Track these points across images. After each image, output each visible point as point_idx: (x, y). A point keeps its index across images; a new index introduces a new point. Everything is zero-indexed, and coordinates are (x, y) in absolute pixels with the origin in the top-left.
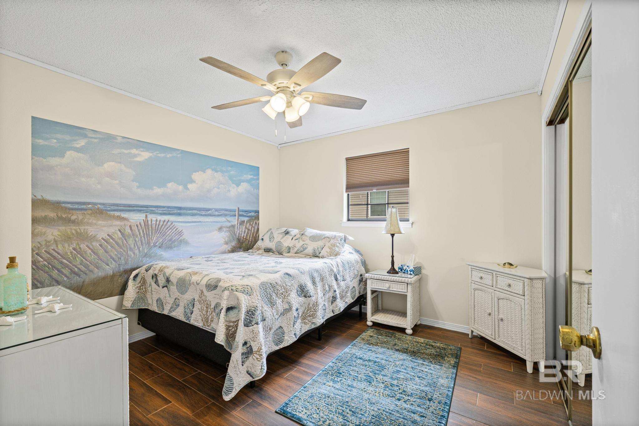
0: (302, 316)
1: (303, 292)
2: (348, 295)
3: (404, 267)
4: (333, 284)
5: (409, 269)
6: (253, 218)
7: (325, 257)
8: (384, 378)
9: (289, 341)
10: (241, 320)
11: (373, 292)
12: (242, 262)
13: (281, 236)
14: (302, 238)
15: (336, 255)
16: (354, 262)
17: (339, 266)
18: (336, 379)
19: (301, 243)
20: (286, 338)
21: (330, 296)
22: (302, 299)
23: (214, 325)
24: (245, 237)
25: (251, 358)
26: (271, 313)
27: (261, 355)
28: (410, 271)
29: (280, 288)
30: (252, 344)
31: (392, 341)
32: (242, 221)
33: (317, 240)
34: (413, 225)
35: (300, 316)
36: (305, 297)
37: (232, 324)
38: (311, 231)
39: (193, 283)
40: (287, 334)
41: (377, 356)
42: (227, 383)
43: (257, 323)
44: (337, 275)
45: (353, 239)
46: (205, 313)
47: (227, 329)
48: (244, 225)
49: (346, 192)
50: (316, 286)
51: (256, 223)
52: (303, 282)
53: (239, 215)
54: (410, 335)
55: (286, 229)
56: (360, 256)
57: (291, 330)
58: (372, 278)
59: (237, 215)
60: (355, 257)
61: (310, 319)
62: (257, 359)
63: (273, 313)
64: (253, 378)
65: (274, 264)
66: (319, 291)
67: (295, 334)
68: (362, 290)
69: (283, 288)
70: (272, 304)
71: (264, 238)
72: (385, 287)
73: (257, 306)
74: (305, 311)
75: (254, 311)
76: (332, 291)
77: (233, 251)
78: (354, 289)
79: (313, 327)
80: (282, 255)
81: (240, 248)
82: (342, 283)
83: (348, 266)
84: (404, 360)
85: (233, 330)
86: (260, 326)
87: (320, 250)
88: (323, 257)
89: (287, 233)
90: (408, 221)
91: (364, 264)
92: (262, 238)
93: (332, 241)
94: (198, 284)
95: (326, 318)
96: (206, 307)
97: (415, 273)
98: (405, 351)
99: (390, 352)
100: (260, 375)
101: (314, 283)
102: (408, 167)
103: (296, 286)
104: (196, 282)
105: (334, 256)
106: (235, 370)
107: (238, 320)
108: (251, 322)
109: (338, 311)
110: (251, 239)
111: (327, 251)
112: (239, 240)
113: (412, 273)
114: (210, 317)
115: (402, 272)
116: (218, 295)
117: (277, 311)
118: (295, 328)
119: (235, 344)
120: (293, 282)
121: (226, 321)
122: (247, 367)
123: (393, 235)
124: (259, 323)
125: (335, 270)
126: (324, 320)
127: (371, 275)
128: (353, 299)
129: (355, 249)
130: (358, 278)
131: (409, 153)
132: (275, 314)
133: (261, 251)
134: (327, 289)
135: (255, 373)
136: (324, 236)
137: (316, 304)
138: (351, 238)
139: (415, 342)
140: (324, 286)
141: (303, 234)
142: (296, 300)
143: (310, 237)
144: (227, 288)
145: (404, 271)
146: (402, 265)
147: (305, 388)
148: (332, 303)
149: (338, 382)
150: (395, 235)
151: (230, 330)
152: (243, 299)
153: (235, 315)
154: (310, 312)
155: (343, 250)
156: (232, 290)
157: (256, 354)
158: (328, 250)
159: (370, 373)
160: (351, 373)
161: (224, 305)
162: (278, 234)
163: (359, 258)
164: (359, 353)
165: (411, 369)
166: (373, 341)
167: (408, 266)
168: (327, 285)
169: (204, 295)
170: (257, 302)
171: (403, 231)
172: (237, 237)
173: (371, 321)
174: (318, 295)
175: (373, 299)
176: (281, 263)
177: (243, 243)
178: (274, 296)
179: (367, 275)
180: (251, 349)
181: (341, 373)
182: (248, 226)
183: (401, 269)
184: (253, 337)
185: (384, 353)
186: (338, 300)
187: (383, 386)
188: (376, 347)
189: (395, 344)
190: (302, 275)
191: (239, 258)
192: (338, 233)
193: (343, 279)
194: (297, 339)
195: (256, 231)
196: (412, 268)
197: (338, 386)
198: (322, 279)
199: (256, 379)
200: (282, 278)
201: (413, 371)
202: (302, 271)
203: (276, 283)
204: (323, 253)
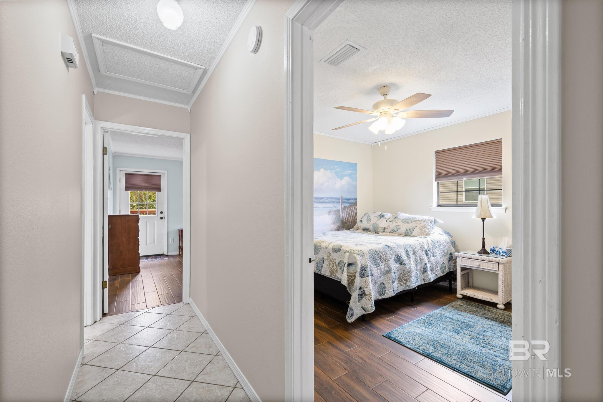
0: (398, 278)
1: (399, 260)
2: (438, 269)
3: (496, 249)
4: (424, 258)
5: (502, 251)
6: (353, 204)
7: (416, 237)
8: (471, 333)
9: (389, 294)
10: (358, 272)
11: (463, 269)
12: (349, 237)
13: (377, 219)
14: (395, 221)
15: (426, 235)
16: (443, 242)
17: (430, 244)
18: (428, 327)
19: (395, 224)
20: (387, 292)
21: (422, 268)
22: (398, 266)
23: (338, 275)
24: (347, 219)
25: (364, 298)
26: (376, 271)
27: (371, 297)
28: (502, 252)
29: (382, 255)
30: (365, 289)
31: (482, 311)
32: (344, 207)
33: (409, 223)
34: (506, 211)
35: (397, 278)
36: (401, 264)
37: (351, 275)
38: (403, 215)
39: (323, 248)
40: (388, 289)
41: (466, 319)
42: (349, 312)
43: (368, 276)
44: (428, 251)
45: (443, 222)
46: (332, 267)
47: (348, 278)
48: (346, 210)
49: (436, 181)
50: (409, 258)
51: (355, 208)
52: (399, 253)
53: (343, 202)
54: (502, 310)
55: (380, 213)
56: (450, 238)
57: (390, 287)
58: (462, 256)
59: (341, 202)
60: (445, 238)
61: (405, 282)
62: (369, 299)
63: (378, 272)
64: (366, 312)
65: (375, 239)
66: (412, 261)
67: (393, 290)
68: (452, 267)
69: (384, 255)
70: (377, 265)
71: (363, 220)
72: (475, 265)
73: (367, 265)
74: (401, 276)
75: (365, 268)
76: (423, 263)
77: (338, 229)
78: (443, 265)
79: (407, 288)
80: (378, 234)
81: (343, 227)
82: (432, 259)
83: (437, 244)
84: (492, 325)
85: (352, 279)
86: (370, 278)
87: (411, 230)
88: (414, 236)
89: (382, 216)
90: (501, 206)
91: (454, 244)
92: (361, 220)
93: (422, 224)
94: (326, 248)
95: (418, 284)
96: (333, 263)
97: (508, 254)
98: (495, 320)
99: (480, 318)
100: (371, 310)
101: (408, 255)
102: (501, 158)
103: (394, 256)
104: (325, 247)
105: (424, 236)
106: (354, 304)
107: (356, 272)
108: (364, 274)
109: (429, 280)
110: (351, 220)
111: (418, 232)
112: (342, 221)
113: (504, 254)
114: (336, 270)
115: (494, 253)
116: (341, 255)
117: (381, 271)
118: (393, 286)
119: (355, 287)
120: (391, 252)
121: (348, 272)
122: (362, 304)
123: (483, 219)
124: (369, 276)
125: (426, 247)
126: (417, 285)
127: (460, 254)
128: (443, 273)
129: (445, 231)
130: (448, 256)
131: (502, 143)
132: (379, 273)
133: (361, 230)
134: (419, 261)
135: (367, 308)
136: (415, 219)
137: (410, 272)
138: (440, 221)
139: (506, 315)
140: (416, 258)
141: (396, 217)
142: (394, 266)
143: (403, 220)
144: (348, 251)
145: (496, 252)
146: (493, 247)
147: (403, 327)
148: (423, 273)
149: (430, 329)
150: (486, 219)
151: (350, 278)
152: (359, 259)
153: (353, 269)
154: (405, 276)
155: (433, 231)
156: (351, 252)
157: (368, 296)
158: (420, 231)
159: (458, 328)
160: (441, 325)
161: (346, 261)
162: (374, 217)
163: (448, 239)
164: (448, 315)
165: (499, 332)
166: (462, 308)
167: (500, 248)
168: (418, 258)
169: (331, 256)
170: (367, 262)
171: (494, 216)
172: (341, 219)
173: (461, 294)
174: (411, 265)
175: (463, 276)
176: (380, 239)
177: (345, 223)
178: (378, 260)
179: (456, 254)
180: (365, 293)
181: (432, 324)
182: (349, 210)
183: (493, 251)
184: (366, 285)
185: (472, 318)
186: (429, 272)
187: (469, 337)
188: (465, 313)
189: (485, 314)
190: (398, 248)
191: (346, 235)
192: (428, 217)
193: (433, 255)
194: (395, 295)
195: (355, 214)
196: (504, 249)
197: (430, 330)
198: (415, 253)
199: (368, 313)
200: (383, 248)
201: (500, 333)
202: (398, 245)
203: (380, 251)
204: (414, 232)
